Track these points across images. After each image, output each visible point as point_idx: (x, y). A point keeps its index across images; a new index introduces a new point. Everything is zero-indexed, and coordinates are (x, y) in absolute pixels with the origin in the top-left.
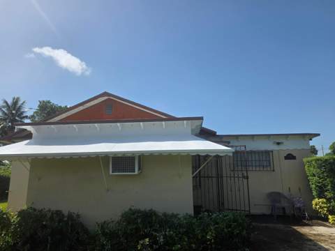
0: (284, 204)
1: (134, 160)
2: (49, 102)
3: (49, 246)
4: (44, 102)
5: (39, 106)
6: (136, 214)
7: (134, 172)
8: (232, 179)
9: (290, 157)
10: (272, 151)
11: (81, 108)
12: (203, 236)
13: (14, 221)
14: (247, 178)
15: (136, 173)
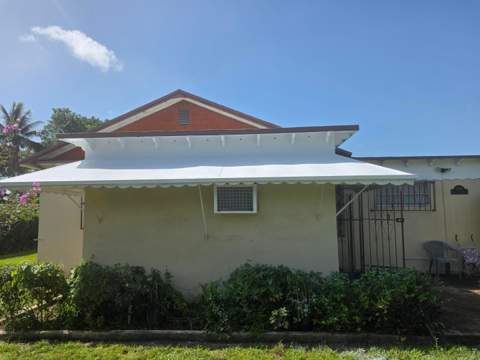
0: (448, 257)
1: (252, 191)
2: (67, 111)
3: (129, 317)
4: (60, 110)
5: (53, 117)
6: (262, 273)
7: (252, 210)
8: (379, 222)
9: (459, 190)
10: (433, 182)
11: (141, 115)
12: (371, 305)
13: (72, 283)
14: (403, 220)
15: (255, 211)
